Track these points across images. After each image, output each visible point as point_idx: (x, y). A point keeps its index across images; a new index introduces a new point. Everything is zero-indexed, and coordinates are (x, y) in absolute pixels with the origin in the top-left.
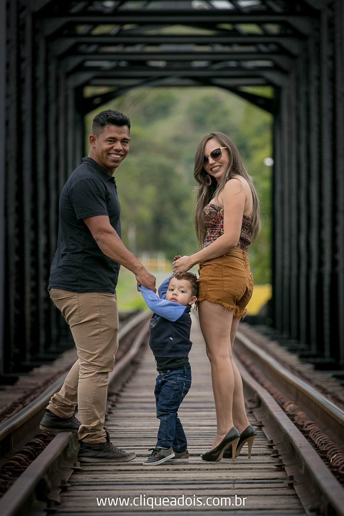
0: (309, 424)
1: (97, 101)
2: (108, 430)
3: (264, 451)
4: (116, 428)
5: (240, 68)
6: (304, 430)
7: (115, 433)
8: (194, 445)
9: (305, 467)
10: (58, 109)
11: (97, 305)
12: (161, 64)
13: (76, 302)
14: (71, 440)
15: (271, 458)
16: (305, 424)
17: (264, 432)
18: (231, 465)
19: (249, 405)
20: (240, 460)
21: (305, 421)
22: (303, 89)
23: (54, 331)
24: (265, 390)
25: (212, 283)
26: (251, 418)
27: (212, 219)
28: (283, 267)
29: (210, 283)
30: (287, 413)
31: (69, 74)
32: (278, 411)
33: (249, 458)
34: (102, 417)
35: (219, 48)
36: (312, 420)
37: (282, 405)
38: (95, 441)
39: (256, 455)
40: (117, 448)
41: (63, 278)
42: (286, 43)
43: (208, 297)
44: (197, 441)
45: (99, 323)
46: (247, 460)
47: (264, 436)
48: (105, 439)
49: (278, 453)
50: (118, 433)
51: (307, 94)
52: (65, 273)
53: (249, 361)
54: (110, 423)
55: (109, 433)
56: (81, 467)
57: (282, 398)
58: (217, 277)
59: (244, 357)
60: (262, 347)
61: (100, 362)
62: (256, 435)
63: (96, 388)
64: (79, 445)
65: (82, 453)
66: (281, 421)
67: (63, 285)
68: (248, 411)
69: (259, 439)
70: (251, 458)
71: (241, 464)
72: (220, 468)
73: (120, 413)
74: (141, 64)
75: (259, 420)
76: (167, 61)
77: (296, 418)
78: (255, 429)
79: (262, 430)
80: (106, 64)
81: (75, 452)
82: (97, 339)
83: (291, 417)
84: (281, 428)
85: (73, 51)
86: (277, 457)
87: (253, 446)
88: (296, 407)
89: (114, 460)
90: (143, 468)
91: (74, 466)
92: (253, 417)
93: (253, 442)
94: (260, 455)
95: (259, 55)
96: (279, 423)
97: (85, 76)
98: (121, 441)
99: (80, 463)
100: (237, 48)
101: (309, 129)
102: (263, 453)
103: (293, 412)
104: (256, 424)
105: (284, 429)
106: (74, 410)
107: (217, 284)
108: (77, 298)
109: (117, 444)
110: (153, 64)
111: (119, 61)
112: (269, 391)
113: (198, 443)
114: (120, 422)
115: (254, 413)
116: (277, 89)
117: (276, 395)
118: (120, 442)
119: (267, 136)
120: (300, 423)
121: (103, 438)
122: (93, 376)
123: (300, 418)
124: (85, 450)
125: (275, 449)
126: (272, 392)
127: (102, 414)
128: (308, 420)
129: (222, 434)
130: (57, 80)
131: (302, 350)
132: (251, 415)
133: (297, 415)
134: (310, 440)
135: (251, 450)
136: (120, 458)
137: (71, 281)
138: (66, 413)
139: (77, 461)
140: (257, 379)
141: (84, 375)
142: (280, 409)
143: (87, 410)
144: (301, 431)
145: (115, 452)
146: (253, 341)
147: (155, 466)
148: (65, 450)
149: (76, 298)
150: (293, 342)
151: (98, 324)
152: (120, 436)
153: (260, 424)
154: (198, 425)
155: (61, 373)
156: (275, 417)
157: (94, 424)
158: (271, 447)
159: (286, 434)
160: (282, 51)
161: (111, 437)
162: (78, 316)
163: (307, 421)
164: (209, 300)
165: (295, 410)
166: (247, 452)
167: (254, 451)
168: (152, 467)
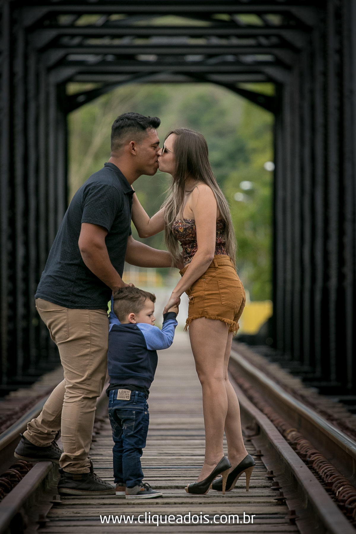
0: (313, 454)
1: (81, 98)
2: (92, 459)
3: (263, 484)
4: (101, 458)
5: (238, 63)
6: (308, 460)
7: (100, 463)
8: (187, 476)
9: (309, 501)
10: (38, 107)
11: (88, 322)
12: (152, 58)
13: (65, 317)
14: (50, 470)
15: (271, 491)
16: (309, 453)
17: (264, 462)
18: (227, 498)
19: (247, 432)
20: (237, 493)
21: (308, 450)
22: (307, 86)
23: (33, 352)
24: (264, 416)
25: (208, 298)
26: (249, 446)
27: (189, 235)
28: (285, 281)
29: (206, 298)
30: (289, 441)
31: (50, 69)
32: (279, 439)
33: (247, 491)
34: (86, 446)
35: (215, 41)
36: (316, 449)
37: (283, 433)
38: (78, 471)
39: (255, 487)
40: (101, 480)
41: (53, 290)
42: (288, 35)
43: (205, 313)
44: (190, 472)
45: (89, 342)
46: (244, 493)
47: (263, 467)
48: (89, 469)
49: (279, 485)
50: (102, 463)
51: (312, 92)
52: (57, 284)
53: (247, 385)
54: (94, 452)
55: (93, 463)
56: (62, 501)
57: (283, 425)
58: (213, 291)
59: (241, 380)
60: (262, 369)
61: (88, 385)
62: (255, 465)
63: (82, 414)
64: (59, 475)
65: (63, 483)
66: (282, 450)
67: (52, 297)
68: (246, 439)
69: (259, 470)
70: (249, 490)
71: (237, 497)
72: (215, 501)
73: (105, 442)
74: (130, 58)
75: (258, 449)
76: (158, 55)
77: (298, 447)
78: (254, 459)
79: (261, 460)
80: (91, 59)
81: (55, 484)
82: (87, 360)
83: (293, 446)
84: (282, 458)
85: (55, 44)
86: (277, 489)
87: (251, 478)
88: (299, 434)
89: (97, 492)
90: (129, 502)
91: (53, 500)
92: (252, 446)
93: (251, 473)
94: (259, 487)
95: (259, 48)
96: (280, 452)
97: (68, 72)
98: (106, 472)
99: (60, 496)
100: (235, 41)
101: (313, 130)
102: (262, 485)
103: (295, 440)
104: (255, 453)
105: (286, 459)
106: (53, 438)
107: (214, 298)
108: (67, 312)
109: (101, 475)
110: (144, 58)
111: (106, 54)
112: (269, 418)
113: (191, 474)
114: (104, 451)
115: (253, 441)
116: (279, 86)
117: (276, 422)
118: (104, 473)
119: (268, 138)
120: (303, 452)
121: (86, 468)
122: (79, 401)
123: (304, 446)
124: (66, 480)
125: (275, 481)
126: (272, 418)
127: (87, 442)
128: (312, 449)
129: (212, 465)
130: (37, 75)
131: (306, 373)
132: (249, 443)
133: (299, 444)
134: (314, 471)
135: (249, 482)
136: (104, 490)
137: (61, 295)
138: (42, 442)
139: (57, 494)
140: (256, 404)
141: (70, 399)
142: (281, 437)
143: (71, 438)
144: (304, 461)
145: (99, 484)
146: (252, 362)
147: (143, 499)
148: (44, 481)
149: (65, 312)
150: (296, 363)
151: (89, 344)
152: (104, 466)
153: (259, 454)
154: (191, 454)
155: (40, 397)
156: (275, 445)
157: (78, 453)
158: (270, 479)
159: (287, 464)
160: (284, 44)
161: (95, 468)
162: (66, 332)
163: (310, 450)
164: (207, 316)
165: (298, 438)
166: (245, 485)
167: (252, 483)
168: (140, 501)
